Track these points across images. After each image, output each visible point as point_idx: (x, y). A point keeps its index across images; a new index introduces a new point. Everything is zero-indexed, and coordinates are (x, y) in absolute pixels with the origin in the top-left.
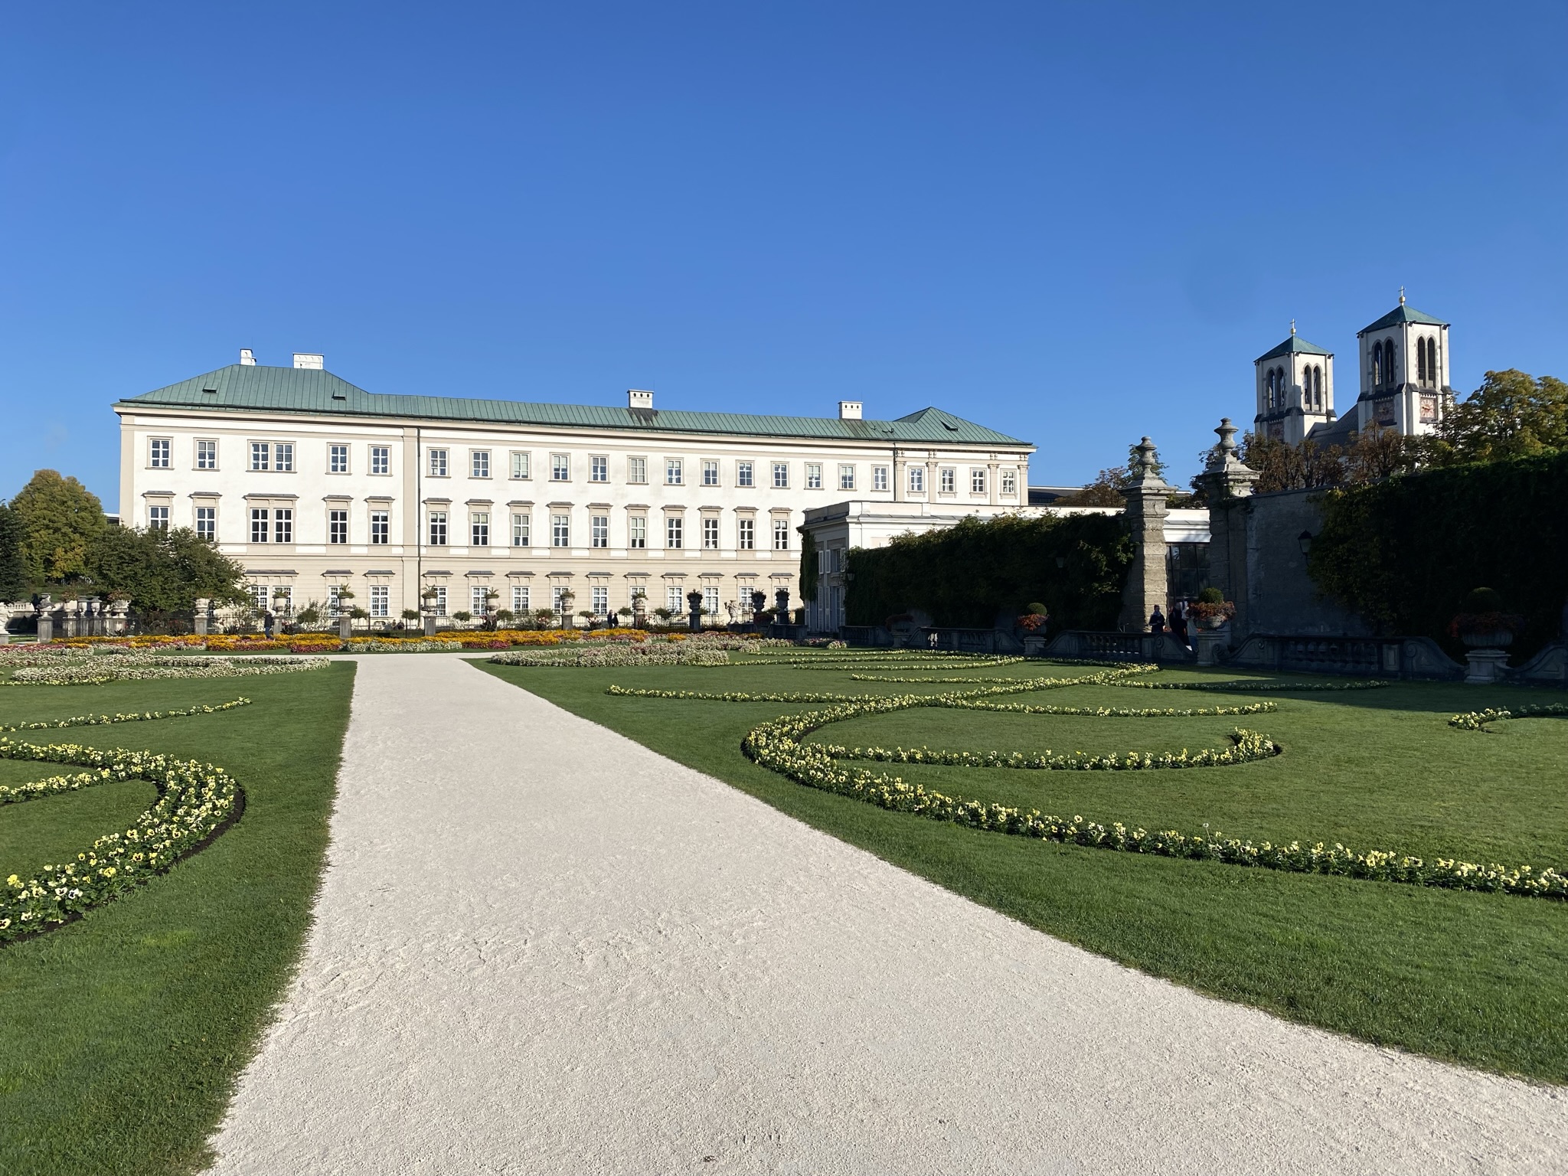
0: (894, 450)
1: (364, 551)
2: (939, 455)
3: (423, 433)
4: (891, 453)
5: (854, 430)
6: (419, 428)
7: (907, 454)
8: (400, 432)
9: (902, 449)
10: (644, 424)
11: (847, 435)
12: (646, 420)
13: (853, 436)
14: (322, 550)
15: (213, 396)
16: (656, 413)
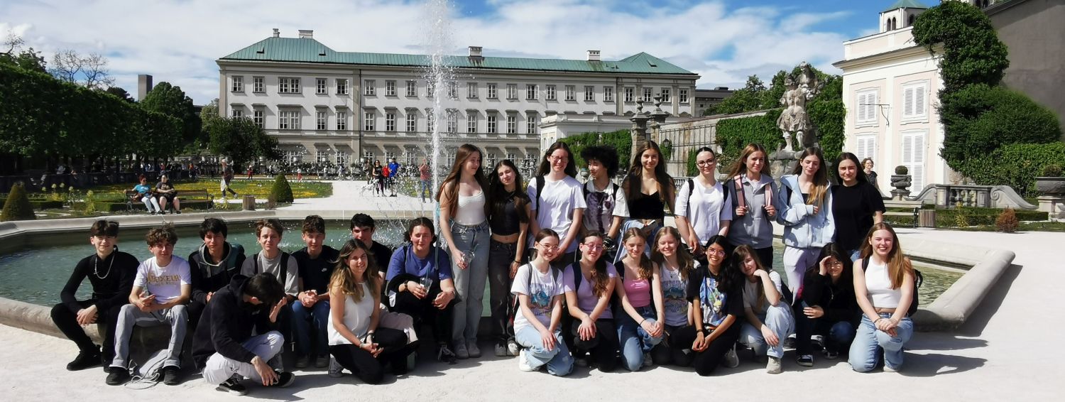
0: (617, 78)
1: (335, 134)
2: (643, 81)
3: (363, 73)
4: (615, 80)
5: (594, 66)
6: (360, 70)
7: (624, 80)
8: (351, 72)
9: (621, 78)
10: (476, 65)
11: (589, 70)
12: (478, 63)
13: (593, 70)
14: (314, 134)
15: (262, 54)
16: (484, 58)
